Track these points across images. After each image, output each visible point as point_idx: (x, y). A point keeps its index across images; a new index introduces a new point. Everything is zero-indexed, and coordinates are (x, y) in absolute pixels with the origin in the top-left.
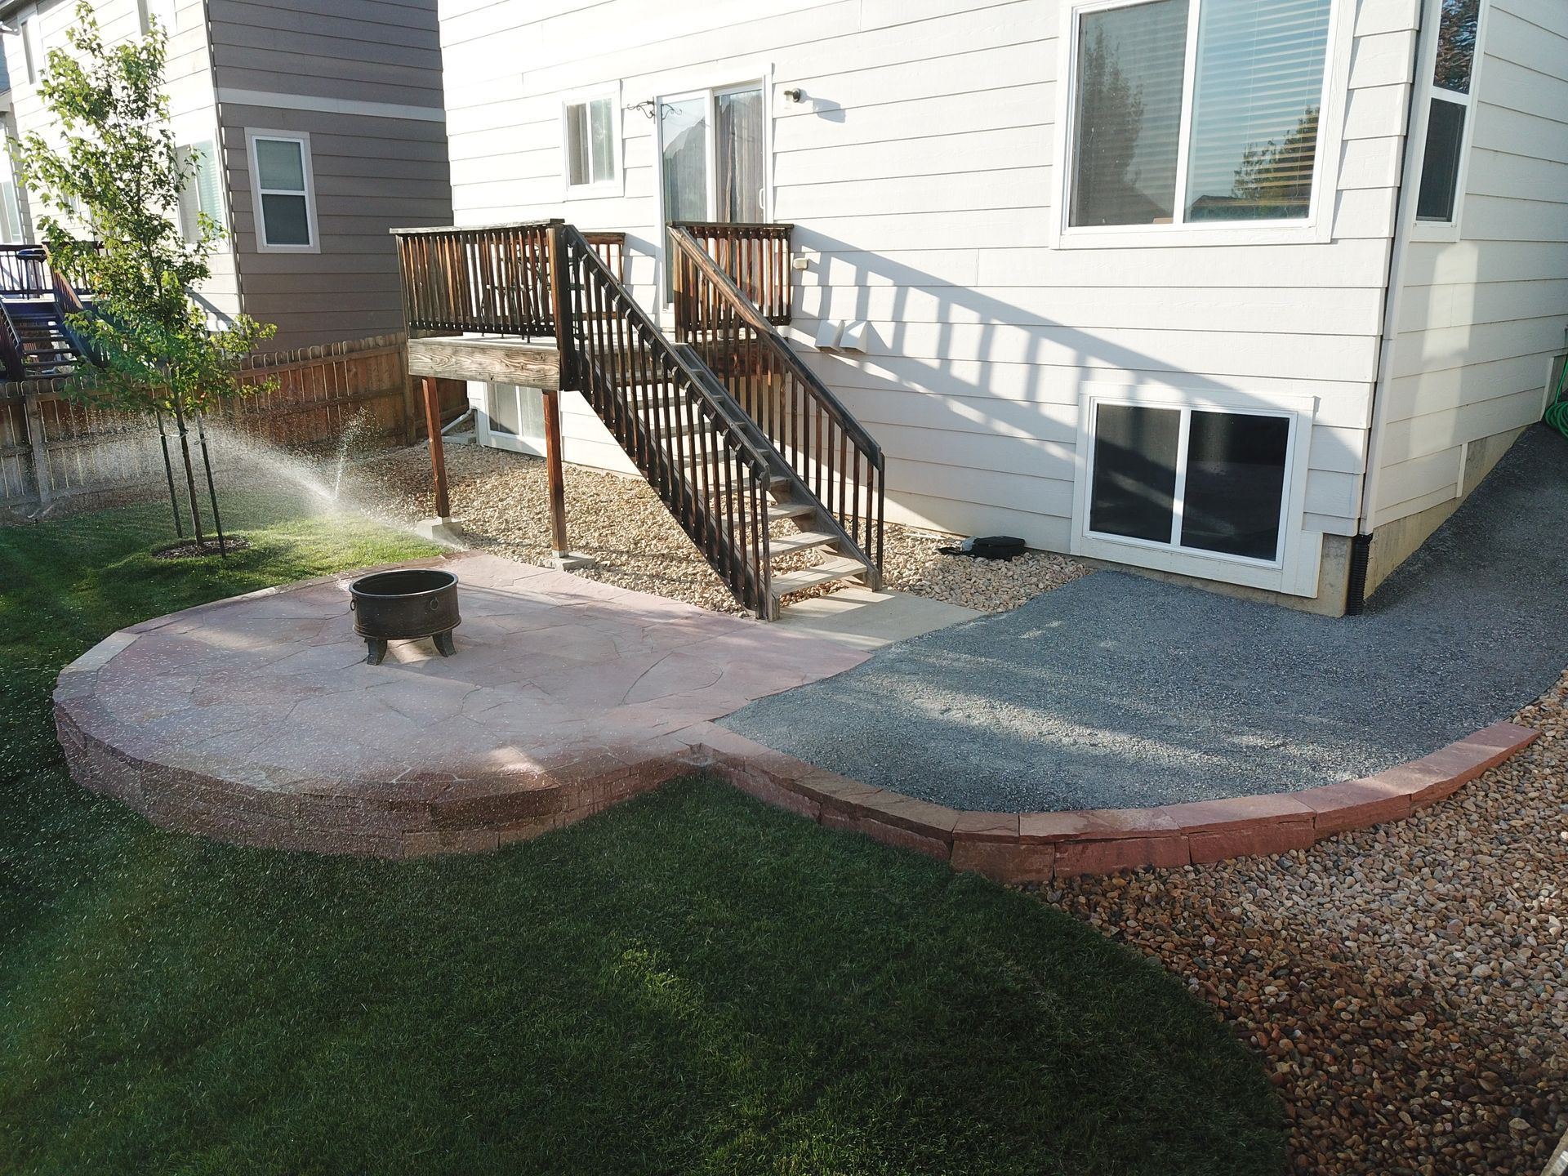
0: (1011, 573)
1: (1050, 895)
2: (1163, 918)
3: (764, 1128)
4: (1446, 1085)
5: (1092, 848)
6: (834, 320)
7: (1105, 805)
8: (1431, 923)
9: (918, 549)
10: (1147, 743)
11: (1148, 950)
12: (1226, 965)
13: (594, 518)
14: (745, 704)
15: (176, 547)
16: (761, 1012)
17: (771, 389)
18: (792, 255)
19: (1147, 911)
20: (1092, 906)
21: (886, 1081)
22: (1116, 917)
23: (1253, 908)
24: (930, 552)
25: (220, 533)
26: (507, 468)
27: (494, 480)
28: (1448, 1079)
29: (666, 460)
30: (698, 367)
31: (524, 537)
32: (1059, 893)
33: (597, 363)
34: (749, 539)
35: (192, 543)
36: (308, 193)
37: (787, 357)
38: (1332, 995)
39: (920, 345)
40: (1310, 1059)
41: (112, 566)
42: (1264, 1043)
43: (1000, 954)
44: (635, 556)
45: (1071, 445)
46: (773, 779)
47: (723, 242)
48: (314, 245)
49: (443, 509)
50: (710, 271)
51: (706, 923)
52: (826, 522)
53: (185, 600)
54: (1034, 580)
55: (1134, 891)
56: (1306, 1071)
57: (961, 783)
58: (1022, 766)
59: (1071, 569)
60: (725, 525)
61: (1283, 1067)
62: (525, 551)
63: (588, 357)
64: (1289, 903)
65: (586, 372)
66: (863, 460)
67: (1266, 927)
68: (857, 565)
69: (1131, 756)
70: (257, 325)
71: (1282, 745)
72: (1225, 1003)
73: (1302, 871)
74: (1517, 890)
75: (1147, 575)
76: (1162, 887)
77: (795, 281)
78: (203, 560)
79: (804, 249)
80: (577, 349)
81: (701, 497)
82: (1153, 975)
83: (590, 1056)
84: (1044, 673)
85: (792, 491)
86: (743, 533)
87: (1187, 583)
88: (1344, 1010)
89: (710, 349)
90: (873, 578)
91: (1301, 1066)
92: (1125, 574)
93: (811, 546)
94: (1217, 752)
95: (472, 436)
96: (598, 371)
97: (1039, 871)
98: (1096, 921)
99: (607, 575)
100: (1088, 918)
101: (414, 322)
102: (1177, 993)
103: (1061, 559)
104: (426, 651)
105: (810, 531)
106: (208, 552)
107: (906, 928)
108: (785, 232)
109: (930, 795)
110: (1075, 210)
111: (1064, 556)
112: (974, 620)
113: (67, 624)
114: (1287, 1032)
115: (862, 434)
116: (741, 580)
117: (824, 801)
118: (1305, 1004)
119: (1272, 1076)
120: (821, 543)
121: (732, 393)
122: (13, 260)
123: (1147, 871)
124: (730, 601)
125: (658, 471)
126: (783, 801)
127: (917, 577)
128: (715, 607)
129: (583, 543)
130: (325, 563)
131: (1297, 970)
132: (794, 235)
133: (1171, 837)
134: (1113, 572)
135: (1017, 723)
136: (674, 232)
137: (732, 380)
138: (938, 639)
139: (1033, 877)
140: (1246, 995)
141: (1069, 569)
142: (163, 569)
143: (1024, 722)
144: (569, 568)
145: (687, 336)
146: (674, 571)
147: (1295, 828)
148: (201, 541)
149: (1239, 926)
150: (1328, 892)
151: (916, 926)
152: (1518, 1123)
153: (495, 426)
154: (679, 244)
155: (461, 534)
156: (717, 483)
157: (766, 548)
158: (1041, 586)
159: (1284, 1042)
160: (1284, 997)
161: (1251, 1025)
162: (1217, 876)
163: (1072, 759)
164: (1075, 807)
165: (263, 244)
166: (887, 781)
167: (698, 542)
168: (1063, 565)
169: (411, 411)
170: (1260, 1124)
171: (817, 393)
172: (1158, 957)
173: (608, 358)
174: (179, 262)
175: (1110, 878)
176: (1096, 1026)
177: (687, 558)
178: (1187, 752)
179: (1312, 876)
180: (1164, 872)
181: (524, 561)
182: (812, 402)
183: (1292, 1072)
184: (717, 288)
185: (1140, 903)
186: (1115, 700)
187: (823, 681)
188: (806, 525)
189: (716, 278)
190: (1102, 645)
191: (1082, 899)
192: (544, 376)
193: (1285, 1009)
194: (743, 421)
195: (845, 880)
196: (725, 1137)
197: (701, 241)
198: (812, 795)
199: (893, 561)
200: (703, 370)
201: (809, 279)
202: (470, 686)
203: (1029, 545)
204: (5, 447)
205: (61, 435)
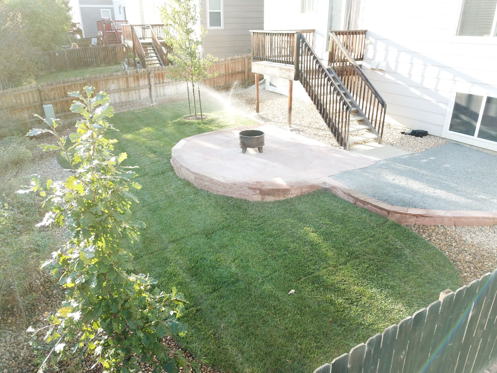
0: (421, 142)
1: (413, 228)
2: (443, 238)
3: (335, 267)
5: (426, 219)
6: (377, 60)
7: (433, 208)
9: (394, 132)
10: (450, 194)
11: (436, 244)
12: (457, 250)
13: (298, 115)
14: (338, 173)
15: (190, 117)
16: (336, 244)
17: (355, 82)
18: (366, 39)
19: (439, 235)
20: (424, 232)
21: (364, 263)
22: (430, 236)
23: (469, 238)
24: (398, 133)
25: (201, 113)
26: (274, 98)
27: (270, 102)
29: (322, 103)
30: (333, 74)
31: (279, 120)
32: (416, 228)
33: (305, 74)
34: (344, 127)
35: (193, 116)
36: (221, 11)
37: (360, 73)
38: (484, 261)
39: (403, 70)
40: (473, 274)
41: (174, 121)
42: (462, 269)
43: (397, 240)
44: (310, 128)
45: (447, 104)
46: (344, 193)
47: (345, 36)
48: (222, 27)
49: (258, 111)
50: (340, 46)
51: (324, 224)
52: (367, 123)
53: (194, 132)
54: (428, 144)
55: (437, 230)
56: (471, 276)
57: (394, 199)
58: (412, 196)
59: (441, 141)
60: (337, 122)
61: (465, 274)
62: (279, 124)
63: (303, 72)
64: (480, 239)
65: (302, 76)
66: (380, 105)
67: (472, 244)
68: (374, 136)
69: (444, 197)
70: (213, 58)
71: (492, 199)
72: (454, 259)
73: (487, 232)
75: (465, 145)
76: (445, 230)
77: (366, 47)
78: (197, 121)
79: (370, 38)
80: (300, 69)
81: (331, 114)
82: (436, 250)
83: (296, 248)
84: (424, 172)
85: (357, 113)
86: (342, 124)
87: (478, 149)
88: (487, 265)
89: (338, 69)
90: (379, 140)
91: (470, 275)
92: (458, 144)
93: (361, 129)
94: (470, 198)
95: (264, 87)
96: (305, 76)
97: (412, 222)
98: (424, 236)
99: (301, 133)
100: (422, 235)
101: (254, 57)
102: (441, 255)
103: (438, 138)
104: (256, 151)
105: (362, 124)
106: (198, 119)
107: (374, 231)
108: (364, 32)
109: (386, 201)
110: (458, 30)
111: (439, 137)
112: (407, 155)
113: (167, 136)
114: (469, 267)
115: (381, 98)
116: (340, 138)
117: (357, 199)
118: (476, 262)
119: (462, 275)
120: (365, 129)
121: (343, 82)
122: (141, 29)
123: (441, 226)
124: (336, 143)
125: (319, 105)
126: (346, 198)
127: (393, 140)
128: (332, 145)
129: (295, 123)
130: (227, 124)
131: (477, 254)
132: (367, 33)
133: (450, 219)
134: (454, 144)
135: (413, 185)
136: (331, 34)
137: (343, 77)
138: (395, 160)
139: (409, 224)
140: (460, 258)
141: (440, 141)
142: (187, 123)
143: (415, 185)
144: (292, 130)
145: (331, 65)
146: (321, 133)
147: (487, 220)
148: (196, 115)
149: (464, 242)
150: (493, 238)
151: (376, 231)
153: (271, 84)
154: (332, 38)
155: (262, 118)
156: (336, 110)
157: (348, 130)
158: (430, 146)
159: (468, 269)
160: (471, 259)
161: (459, 264)
162: (461, 230)
163: (427, 196)
164: (425, 208)
165: (209, 27)
166: (374, 196)
167: (329, 126)
168: (439, 140)
169: (246, 78)
170: (455, 284)
171: (369, 85)
172: (439, 246)
173: (308, 72)
174: (195, 40)
175: (431, 227)
176: (418, 259)
177: (324, 130)
178: (461, 197)
179: (490, 233)
180: (446, 227)
181: (279, 128)
182: (367, 87)
183: (467, 276)
184: (341, 52)
185: (438, 233)
186: (444, 182)
187: (360, 169)
188: (361, 123)
189: (342, 49)
190: (445, 165)
191: (422, 231)
192: (290, 76)
193: (470, 262)
195: (360, 219)
196: (325, 268)
197: (338, 36)
198: (353, 197)
199: (386, 135)
200: (335, 75)
201: (370, 48)
202: (267, 161)
203: (429, 133)
204: (145, 86)
205: (158, 83)
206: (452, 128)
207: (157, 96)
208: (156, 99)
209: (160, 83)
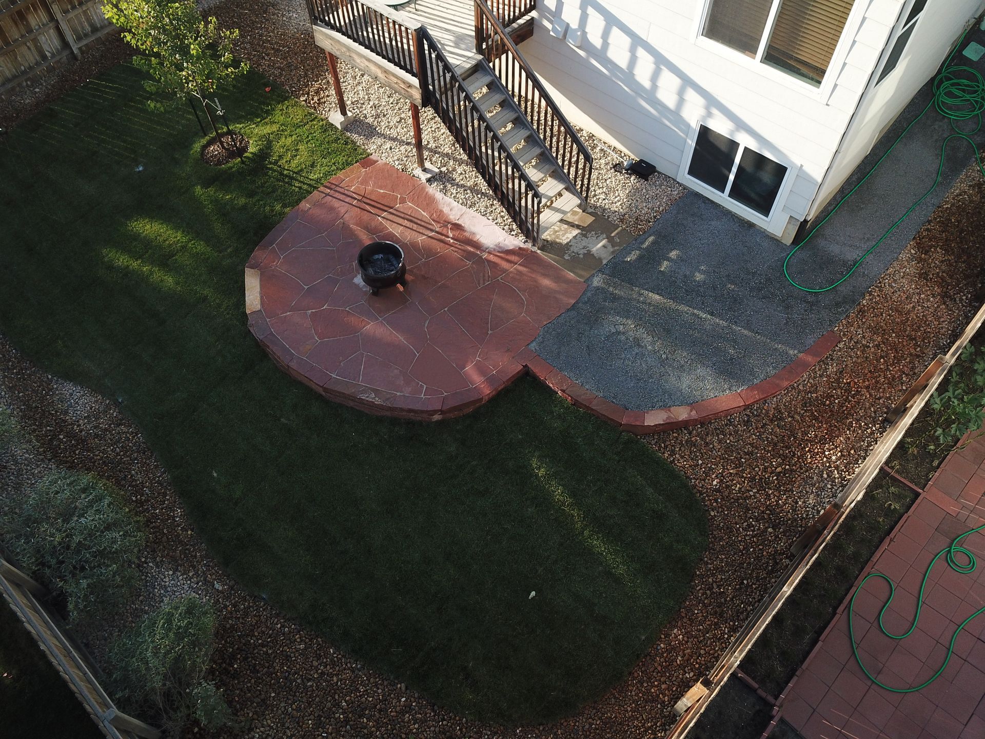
0: (647, 195)
1: (652, 441)
4: (755, 516)
7: (674, 404)
8: (770, 449)
9: (603, 163)
14: (538, 331)
24: (608, 166)
28: (756, 514)
29: (478, 153)
32: (656, 440)
40: (721, 510)
42: (709, 504)
49: (343, 110)
52: (561, 176)
54: (658, 203)
56: (718, 514)
61: (712, 514)
65: (437, 103)
68: (575, 199)
72: (700, 489)
74: (802, 431)
80: (431, 88)
82: (681, 479)
88: (734, 490)
90: (584, 206)
91: (718, 512)
92: (701, 197)
96: (444, 106)
98: (666, 456)
99: (448, 187)
101: (316, 17)
102: (687, 487)
103: (672, 182)
109: (614, 399)
110: (706, 28)
111: (673, 179)
115: (582, 144)
119: (709, 516)
128: (510, 229)
134: (695, 195)
138: (614, 267)
140: (707, 485)
141: (675, 192)
148: (219, 136)
149: (711, 453)
150: (742, 435)
152: (770, 530)
158: (661, 211)
159: (715, 504)
160: (718, 486)
161: (707, 497)
162: (707, 429)
164: (664, 406)
166: (598, 390)
168: (673, 187)
172: (683, 472)
175: (673, 434)
180: (691, 429)
183: (715, 515)
185: (681, 445)
187: (568, 310)
191: (663, 445)
192: (410, 96)
193: (718, 490)
194: (517, 112)
203: (659, 168)
204: (43, 25)
205: (69, 7)
206: (694, 171)
207: (79, 38)
208: (80, 45)
209: (74, 8)
